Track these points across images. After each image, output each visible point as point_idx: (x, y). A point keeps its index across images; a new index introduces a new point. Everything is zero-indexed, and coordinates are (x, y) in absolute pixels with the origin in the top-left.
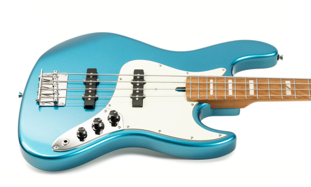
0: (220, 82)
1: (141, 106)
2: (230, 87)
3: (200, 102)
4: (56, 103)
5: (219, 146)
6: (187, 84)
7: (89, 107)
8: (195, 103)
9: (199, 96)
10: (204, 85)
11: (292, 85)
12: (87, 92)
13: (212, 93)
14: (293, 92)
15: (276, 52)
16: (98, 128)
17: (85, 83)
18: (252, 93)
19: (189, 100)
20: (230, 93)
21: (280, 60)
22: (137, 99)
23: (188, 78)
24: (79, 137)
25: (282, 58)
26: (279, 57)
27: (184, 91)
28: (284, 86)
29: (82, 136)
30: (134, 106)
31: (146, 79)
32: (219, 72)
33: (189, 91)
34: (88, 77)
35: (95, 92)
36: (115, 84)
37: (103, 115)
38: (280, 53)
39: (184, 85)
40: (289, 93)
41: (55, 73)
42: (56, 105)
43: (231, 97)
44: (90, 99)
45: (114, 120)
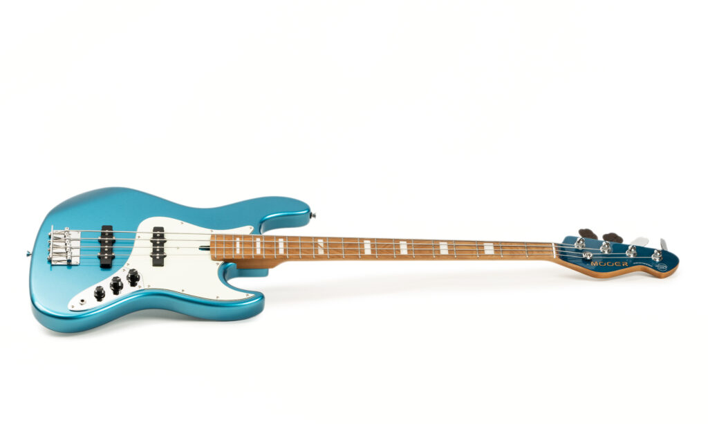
0: (248, 241)
1: (162, 265)
2: (258, 245)
3: (226, 261)
4: (69, 261)
5: (245, 307)
6: (212, 242)
7: (106, 266)
8: (221, 263)
9: (224, 255)
10: (230, 243)
11: (325, 244)
12: (102, 251)
13: (238, 252)
14: (325, 251)
15: (309, 210)
16: (116, 287)
17: (100, 242)
18: (281, 252)
19: (214, 259)
20: (258, 252)
21: (313, 218)
22: (158, 258)
23: (213, 236)
24: (96, 297)
25: (314, 216)
26: (311, 215)
27: (208, 249)
28: (317, 245)
29: (100, 295)
30: (155, 265)
31: (167, 237)
32: (247, 230)
33: (214, 249)
34: (103, 235)
35: (111, 251)
36: (132, 243)
37: (122, 274)
38: (313, 211)
39: (208, 244)
40: (321, 252)
41: (66, 229)
42: (69, 264)
43: (259, 256)
44: (106, 258)
45: (134, 278)
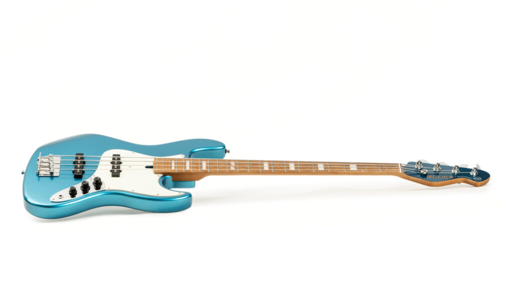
0: (179, 162)
1: (118, 176)
2: (188, 164)
3: (165, 174)
4: (52, 173)
5: (180, 201)
6: (154, 163)
7: (78, 177)
8: (161, 175)
9: (163, 170)
10: (168, 163)
11: (236, 164)
12: (76, 167)
13: (173, 168)
14: (236, 168)
15: (224, 147)
16: (85, 188)
17: (74, 163)
18: (204, 168)
19: (156, 173)
20: (188, 168)
21: (227, 153)
22: (115, 172)
23: (155, 159)
24: (70, 194)
25: (229, 152)
26: (226, 151)
27: (152, 168)
28: (229, 164)
29: (73, 193)
30: (113, 176)
31: (122, 160)
32: (181, 156)
33: (156, 167)
34: (77, 158)
35: (82, 167)
36: (98, 163)
37: (90, 181)
38: (227, 148)
39: (151, 164)
40: (233, 169)
41: (50, 155)
42: (52, 176)
43: (188, 170)
44: (78, 171)
45: (98, 184)
